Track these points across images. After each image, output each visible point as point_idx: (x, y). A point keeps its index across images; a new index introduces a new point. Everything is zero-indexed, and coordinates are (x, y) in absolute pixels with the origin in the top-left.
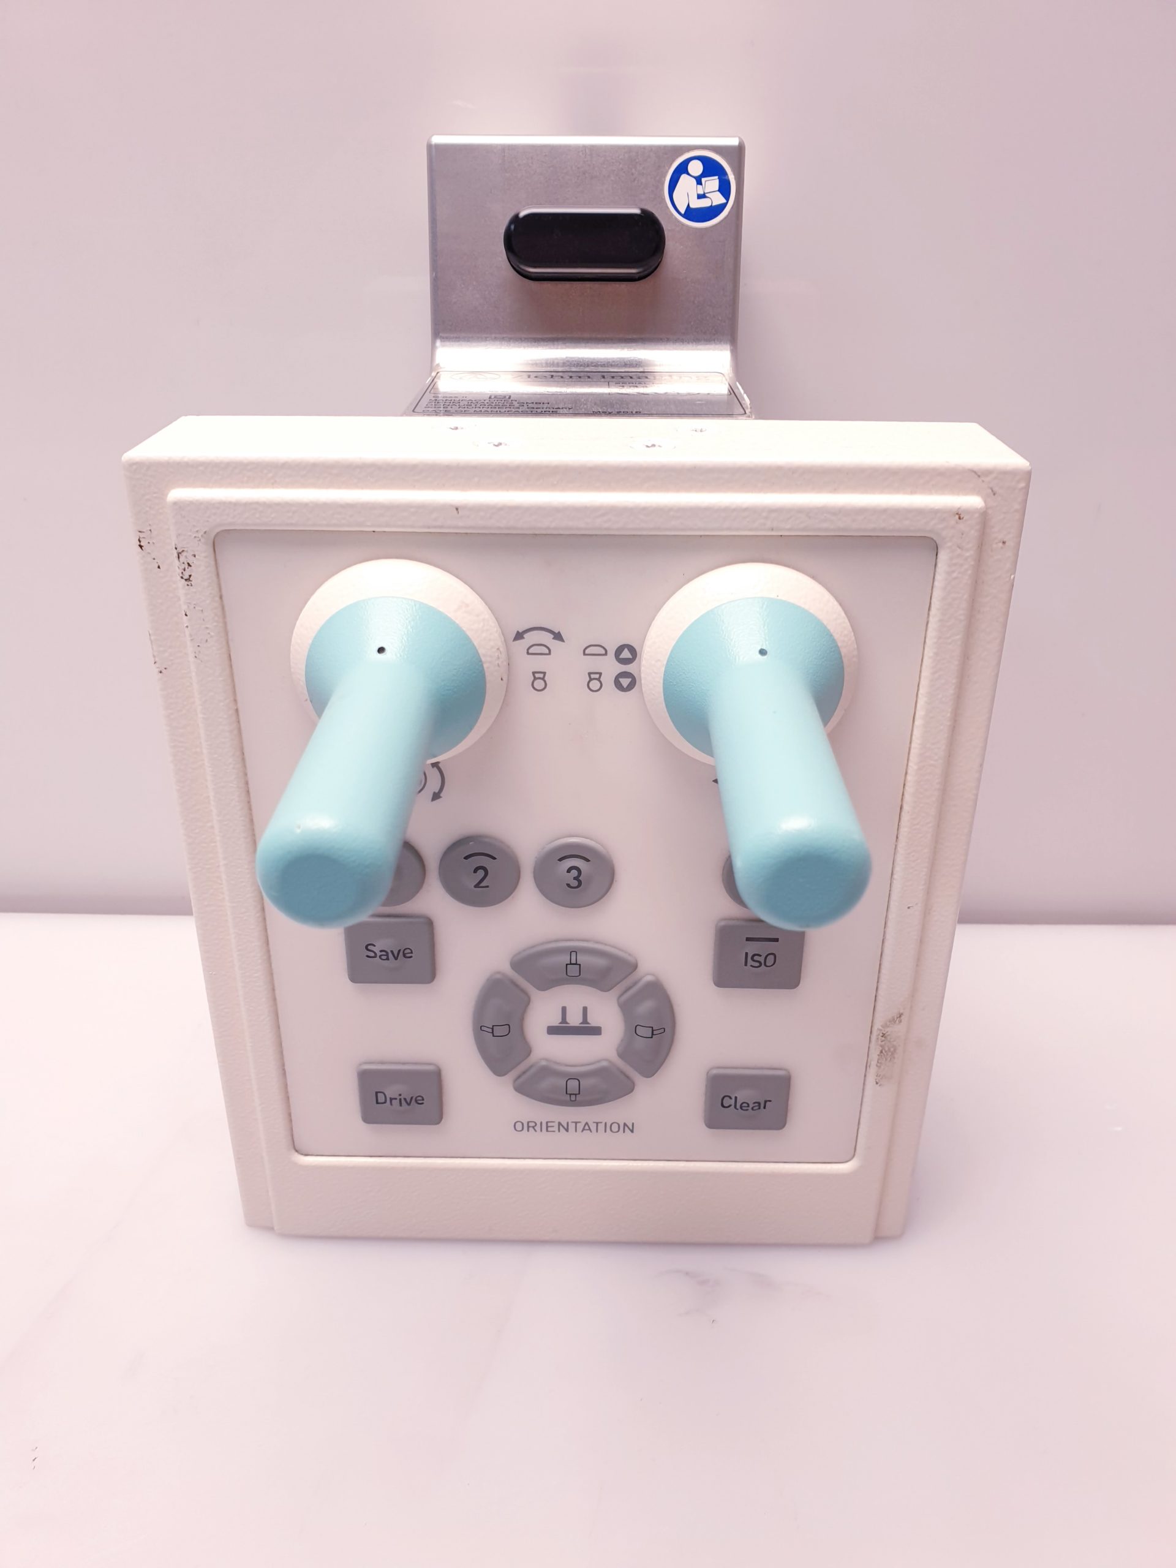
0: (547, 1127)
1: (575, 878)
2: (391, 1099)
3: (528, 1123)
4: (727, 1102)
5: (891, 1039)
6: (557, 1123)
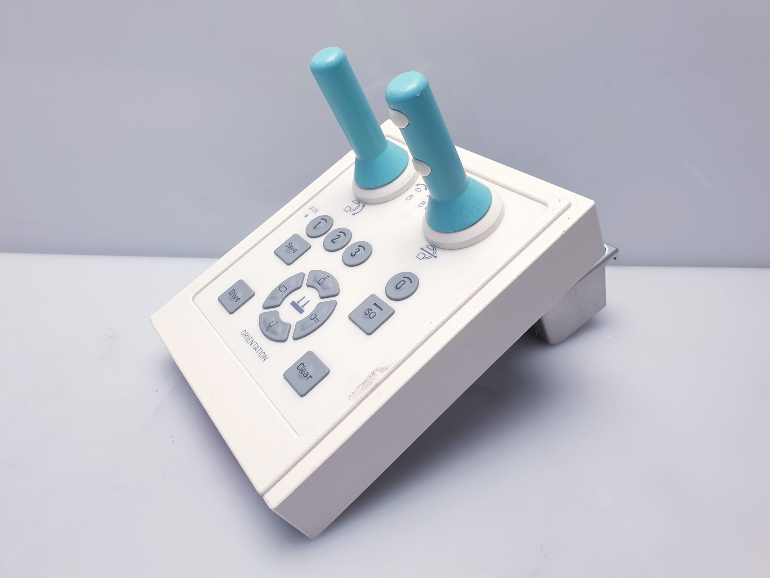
0: (249, 339)
1: (356, 252)
3: (247, 333)
4: (301, 367)
5: (374, 377)
6: (252, 339)
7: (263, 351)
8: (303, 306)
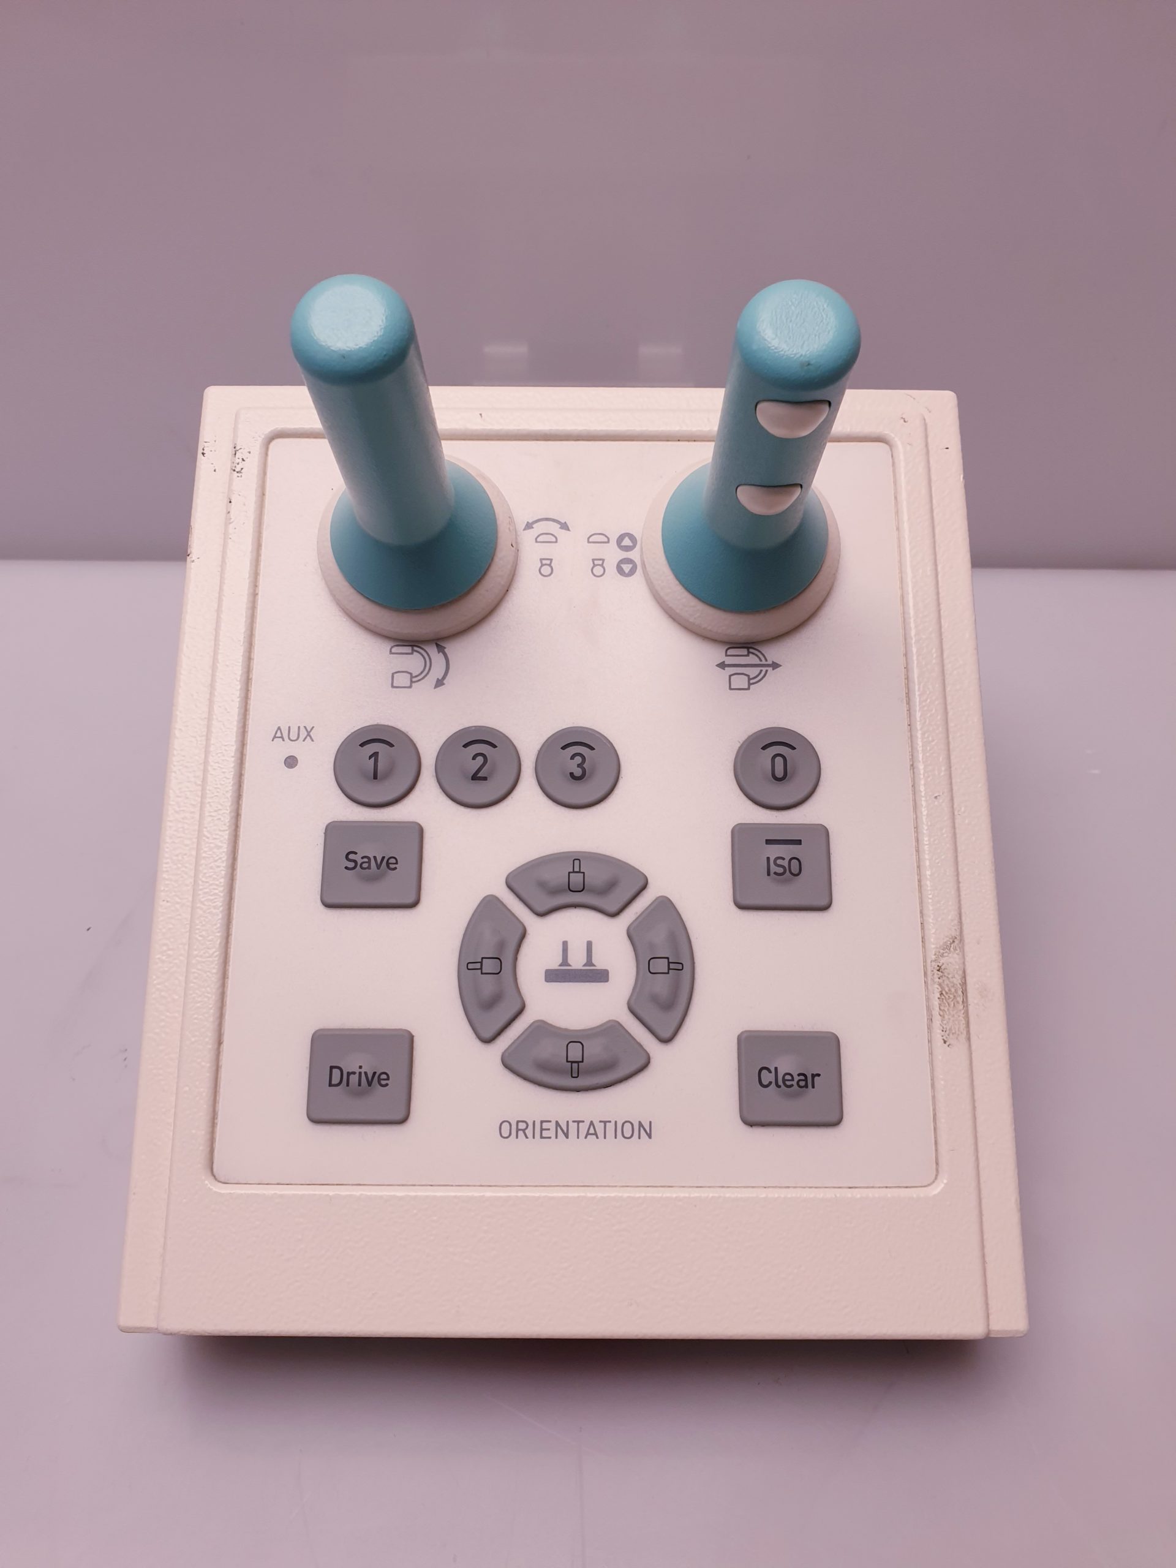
0: (542, 1130)
1: (579, 766)
2: (349, 1074)
3: (518, 1122)
4: (767, 1077)
5: (949, 974)
6: (552, 1126)
7: (616, 1122)
8: (589, 962)
